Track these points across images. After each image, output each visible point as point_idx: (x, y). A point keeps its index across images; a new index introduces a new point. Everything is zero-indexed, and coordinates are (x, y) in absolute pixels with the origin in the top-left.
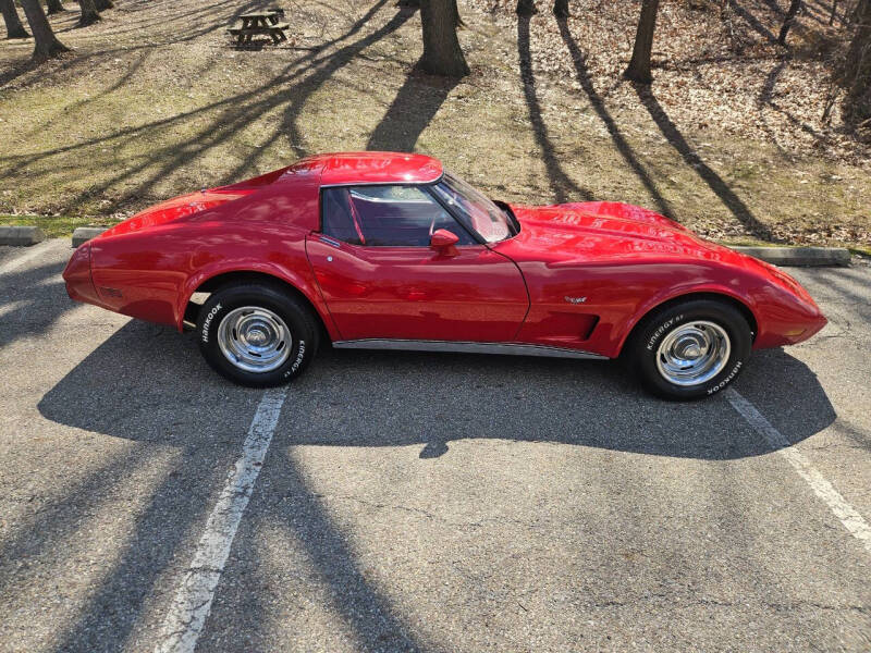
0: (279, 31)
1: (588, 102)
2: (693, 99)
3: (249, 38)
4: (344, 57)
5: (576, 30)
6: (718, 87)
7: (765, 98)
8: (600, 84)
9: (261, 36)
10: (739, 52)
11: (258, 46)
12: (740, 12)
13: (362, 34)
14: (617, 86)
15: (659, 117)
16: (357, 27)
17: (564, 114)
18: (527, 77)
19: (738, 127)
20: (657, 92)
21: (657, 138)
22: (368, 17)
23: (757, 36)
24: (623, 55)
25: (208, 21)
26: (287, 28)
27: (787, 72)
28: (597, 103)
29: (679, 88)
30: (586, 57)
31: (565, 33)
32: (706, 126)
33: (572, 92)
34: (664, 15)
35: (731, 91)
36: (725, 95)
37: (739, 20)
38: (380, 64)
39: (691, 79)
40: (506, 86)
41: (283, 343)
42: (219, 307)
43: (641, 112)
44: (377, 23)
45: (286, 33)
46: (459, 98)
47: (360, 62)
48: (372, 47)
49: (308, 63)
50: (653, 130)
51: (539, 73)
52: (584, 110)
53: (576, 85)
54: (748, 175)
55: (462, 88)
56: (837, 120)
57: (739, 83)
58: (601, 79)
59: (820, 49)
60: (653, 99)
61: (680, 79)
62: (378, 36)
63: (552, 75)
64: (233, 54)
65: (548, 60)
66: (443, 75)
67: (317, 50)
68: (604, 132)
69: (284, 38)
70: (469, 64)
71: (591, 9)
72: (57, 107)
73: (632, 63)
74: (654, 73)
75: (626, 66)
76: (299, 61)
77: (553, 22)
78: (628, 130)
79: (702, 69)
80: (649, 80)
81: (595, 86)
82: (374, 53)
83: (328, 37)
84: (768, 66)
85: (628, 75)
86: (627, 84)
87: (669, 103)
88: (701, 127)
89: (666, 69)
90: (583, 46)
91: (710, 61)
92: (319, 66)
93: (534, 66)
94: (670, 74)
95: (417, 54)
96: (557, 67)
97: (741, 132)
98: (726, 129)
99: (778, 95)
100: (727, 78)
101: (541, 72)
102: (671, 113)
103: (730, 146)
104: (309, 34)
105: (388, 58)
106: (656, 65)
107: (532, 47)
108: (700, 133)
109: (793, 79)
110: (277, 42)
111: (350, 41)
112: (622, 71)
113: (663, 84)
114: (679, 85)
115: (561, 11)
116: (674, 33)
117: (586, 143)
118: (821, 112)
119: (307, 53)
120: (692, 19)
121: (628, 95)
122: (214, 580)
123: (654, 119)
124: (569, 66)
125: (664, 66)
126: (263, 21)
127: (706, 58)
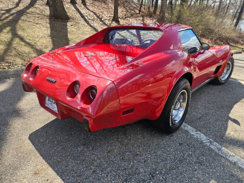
4: (21, 13)
5: (91, 9)
14: (112, 22)
18: (86, 20)
23: (133, 12)
27: (146, 20)
30: (100, 16)
31: (88, 9)
40: (82, 22)
46: (71, 25)
48: (30, 11)
49: (8, 14)
53: (101, 23)
55: (70, 23)
58: (107, 21)
62: (28, 8)
63: (93, 20)
65: (89, 16)
77: (83, 6)
79: (128, 19)
80: (119, 21)
81: (107, 23)
84: (141, 18)
85: (113, 20)
86: (114, 22)
91: (128, 17)
92: (14, 16)
93: (86, 18)
94: (122, 20)
96: (93, 18)
101: (89, 19)
105: (38, 14)
107: (82, 13)
112: (111, 19)
124: (96, 17)
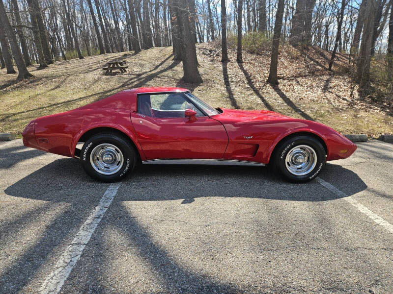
0: (124, 69)
1: (253, 92)
2: (296, 90)
3: (111, 71)
4: (151, 77)
5: (246, 67)
6: (306, 86)
7: (326, 89)
8: (257, 85)
9: (116, 70)
10: (313, 73)
11: (115, 74)
12: (312, 59)
13: (158, 70)
14: (264, 86)
15: (283, 96)
16: (157, 67)
17: (243, 96)
18: (227, 83)
19: (316, 99)
20: (281, 87)
21: (283, 104)
22: (161, 64)
23: (320, 68)
24: (266, 75)
25: (94, 67)
26: (127, 67)
27: (333, 80)
28: (257, 92)
29: (290, 86)
30: (251, 76)
31: (242, 68)
32: (302, 99)
33: (246, 88)
34: (281, 61)
35: (311, 87)
36: (309, 88)
37: (312, 62)
38: (166, 80)
39: (294, 83)
40: (218, 86)
41: (120, 162)
42: (91, 144)
43: (275, 95)
44: (165, 66)
45: (127, 70)
46: (199, 90)
47: (157, 79)
48: (162, 74)
49: (136, 79)
50: (280, 101)
51: (232, 82)
52: (251, 94)
53: (248, 86)
54: (322, 116)
55: (200, 87)
56: (357, 96)
57: (314, 84)
58: (258, 83)
59: (346, 71)
60: (280, 90)
61: (290, 83)
62: (165, 70)
63: (237, 83)
64: (104, 77)
65: (235, 77)
66: (192, 83)
67: (140, 75)
68: (260, 101)
69: (126, 71)
70: (203, 79)
71: (252, 60)
72: (26, 96)
73: (269, 77)
74: (279, 81)
75: (267, 78)
76: (132, 79)
77: (237, 64)
78: (270, 101)
79: (299, 79)
80: (278, 83)
81: (255, 86)
82: (163, 76)
83: (144, 71)
84: (325, 78)
85: (268, 82)
86: (268, 85)
87: (286, 91)
88: (300, 99)
89: (284, 79)
90: (250, 72)
91: (301, 76)
92: (141, 81)
93: (230, 80)
94: (285, 81)
95: (181, 76)
96: (239, 80)
97: (317, 101)
98: (311, 100)
99: (331, 88)
100: (309, 83)
101: (233, 82)
102: (287, 95)
103: (313, 106)
104: (137, 70)
105: (169, 77)
106: (280, 78)
107: (229, 73)
108: (300, 101)
109: (336, 82)
110: (123, 72)
111: (153, 72)
112: (266, 80)
113: (283, 85)
114: (290, 85)
115: (239, 60)
116: (286, 67)
117: (252, 106)
118: (349, 93)
119: (135, 76)
120: (293, 62)
121: (269, 89)
122: (82, 248)
123: (281, 97)
124: (244, 79)
125: (283, 78)
126: (117, 65)
127: (300, 75)
